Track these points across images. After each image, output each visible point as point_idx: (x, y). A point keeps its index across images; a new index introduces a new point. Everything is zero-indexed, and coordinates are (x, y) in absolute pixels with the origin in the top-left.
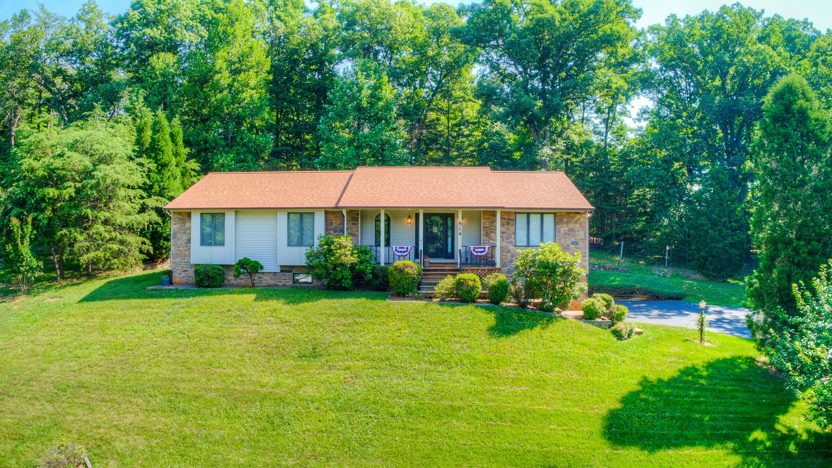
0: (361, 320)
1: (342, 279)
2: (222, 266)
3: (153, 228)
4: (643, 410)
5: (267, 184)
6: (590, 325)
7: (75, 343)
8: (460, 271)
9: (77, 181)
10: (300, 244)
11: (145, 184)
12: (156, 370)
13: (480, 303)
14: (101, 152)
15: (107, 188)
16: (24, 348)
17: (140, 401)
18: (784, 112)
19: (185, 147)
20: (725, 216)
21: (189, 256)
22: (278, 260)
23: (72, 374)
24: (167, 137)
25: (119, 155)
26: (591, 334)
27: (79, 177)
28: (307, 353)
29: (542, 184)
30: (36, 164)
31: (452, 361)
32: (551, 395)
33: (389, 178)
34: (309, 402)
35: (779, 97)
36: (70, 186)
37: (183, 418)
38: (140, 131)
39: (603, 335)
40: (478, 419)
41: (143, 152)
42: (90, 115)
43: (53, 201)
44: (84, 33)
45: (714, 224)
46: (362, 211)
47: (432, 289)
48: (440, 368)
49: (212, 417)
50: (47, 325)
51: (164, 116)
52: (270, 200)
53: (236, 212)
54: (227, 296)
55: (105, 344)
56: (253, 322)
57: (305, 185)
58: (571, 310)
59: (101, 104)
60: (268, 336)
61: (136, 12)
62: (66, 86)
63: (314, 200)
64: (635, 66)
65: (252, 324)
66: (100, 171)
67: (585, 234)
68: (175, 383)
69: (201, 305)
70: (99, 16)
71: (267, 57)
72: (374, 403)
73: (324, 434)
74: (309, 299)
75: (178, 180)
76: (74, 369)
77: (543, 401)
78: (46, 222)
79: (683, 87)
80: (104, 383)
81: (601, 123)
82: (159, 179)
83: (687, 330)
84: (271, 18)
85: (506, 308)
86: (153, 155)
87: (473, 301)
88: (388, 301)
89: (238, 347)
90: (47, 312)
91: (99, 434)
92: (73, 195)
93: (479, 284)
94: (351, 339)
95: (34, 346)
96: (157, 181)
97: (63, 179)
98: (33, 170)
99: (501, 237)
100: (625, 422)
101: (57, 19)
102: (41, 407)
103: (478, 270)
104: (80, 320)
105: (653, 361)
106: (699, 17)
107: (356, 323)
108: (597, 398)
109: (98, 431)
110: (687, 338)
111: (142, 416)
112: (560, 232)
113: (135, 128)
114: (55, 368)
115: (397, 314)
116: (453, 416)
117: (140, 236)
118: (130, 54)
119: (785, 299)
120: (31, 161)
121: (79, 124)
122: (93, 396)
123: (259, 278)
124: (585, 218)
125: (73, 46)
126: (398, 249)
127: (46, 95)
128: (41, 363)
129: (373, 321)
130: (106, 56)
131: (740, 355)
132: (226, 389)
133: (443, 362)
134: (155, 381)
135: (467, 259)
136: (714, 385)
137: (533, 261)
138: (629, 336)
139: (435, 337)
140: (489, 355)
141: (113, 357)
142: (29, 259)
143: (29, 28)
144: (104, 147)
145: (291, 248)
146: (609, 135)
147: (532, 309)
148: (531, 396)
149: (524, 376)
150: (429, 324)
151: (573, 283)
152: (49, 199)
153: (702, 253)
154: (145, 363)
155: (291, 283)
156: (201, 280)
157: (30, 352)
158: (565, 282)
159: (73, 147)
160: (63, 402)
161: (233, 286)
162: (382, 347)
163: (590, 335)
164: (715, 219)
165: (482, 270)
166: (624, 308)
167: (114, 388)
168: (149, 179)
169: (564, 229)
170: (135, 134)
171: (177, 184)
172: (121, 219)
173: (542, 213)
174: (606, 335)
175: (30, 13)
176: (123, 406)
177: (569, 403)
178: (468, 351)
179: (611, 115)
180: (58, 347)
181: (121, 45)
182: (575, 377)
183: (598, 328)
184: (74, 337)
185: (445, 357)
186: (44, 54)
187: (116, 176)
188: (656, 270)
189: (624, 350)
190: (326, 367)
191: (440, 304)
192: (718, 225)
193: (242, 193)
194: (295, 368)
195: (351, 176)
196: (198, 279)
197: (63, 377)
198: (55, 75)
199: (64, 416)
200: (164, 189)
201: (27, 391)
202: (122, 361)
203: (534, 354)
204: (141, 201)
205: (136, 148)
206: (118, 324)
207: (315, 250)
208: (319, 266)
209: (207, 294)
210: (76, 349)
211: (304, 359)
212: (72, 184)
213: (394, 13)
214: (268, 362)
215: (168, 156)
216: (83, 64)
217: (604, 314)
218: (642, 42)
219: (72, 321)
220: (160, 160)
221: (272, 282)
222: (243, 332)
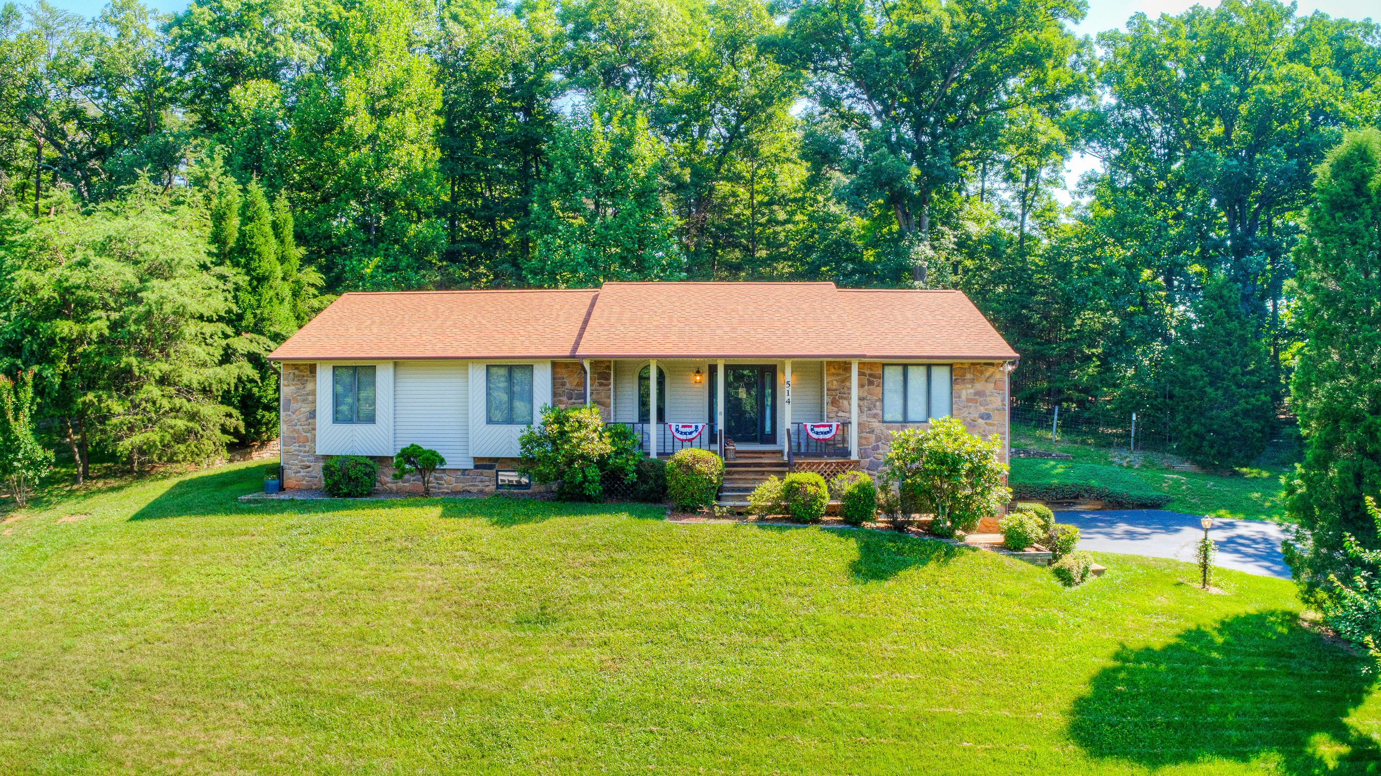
0: (622, 556)
1: (583, 482)
2: (371, 458)
3: (244, 388)
4: (1118, 713)
5: (446, 313)
6: (1017, 561)
7: (118, 600)
8: (790, 466)
9: (112, 309)
10: (510, 420)
11: (229, 312)
12: (267, 649)
13: (826, 522)
14: (154, 257)
15: (164, 320)
16: (28, 608)
17: (242, 705)
18: (1352, 193)
19: (297, 246)
20: (1235, 362)
21: (314, 440)
22: (470, 448)
23: (117, 655)
24: (268, 229)
25: (185, 262)
26: (1021, 576)
27: (116, 302)
28: (532, 616)
29: (927, 313)
30: (38, 279)
31: (786, 628)
32: (959, 687)
33: (661, 304)
34: (542, 705)
35: (1343, 166)
36: (100, 318)
37: (321, 736)
38: (219, 218)
39: (1041, 578)
40: (837, 732)
41: (225, 256)
42: (129, 191)
43: (72, 343)
44: (113, 45)
45: (1215, 378)
46: (616, 362)
47: (744, 498)
48: (766, 642)
49: (372, 734)
50: (66, 566)
51: (261, 192)
52: (455, 344)
53: (396, 364)
54: (381, 511)
55: (172, 600)
56: (431, 560)
57: (514, 316)
58: (981, 532)
59: (149, 171)
60: (461, 585)
61: (205, 9)
62: (82, 137)
63: (532, 343)
64: (1072, 100)
65: (431, 564)
66: (153, 292)
67: (1003, 400)
68: (302, 672)
69: (338, 530)
70: (141, 14)
71: (437, 86)
72: (657, 706)
73: (574, 764)
74: (528, 518)
75: (286, 303)
76: (120, 648)
77: (948, 699)
78: (57, 381)
79: (1156, 137)
80: (174, 672)
81: (1014, 199)
82: (255, 303)
83: (1178, 565)
84: (442, 19)
85: (871, 533)
86: (243, 261)
87: (816, 521)
88: (667, 521)
89: (410, 606)
90: (65, 541)
91: (174, 767)
92: (106, 332)
93: (824, 491)
94: (607, 591)
95: (46, 605)
96: (251, 306)
97: (85, 305)
98: (33, 289)
99: (859, 406)
100: (1089, 734)
101: (66, 21)
102: (66, 718)
103: (820, 464)
104: (125, 557)
105: (1128, 624)
106: (1186, 18)
107: (614, 561)
108: (1038, 692)
109: (172, 762)
110: (1181, 580)
111: (247, 733)
112: (960, 397)
113: (208, 213)
114: (86, 644)
115: (684, 545)
116: (794, 727)
117: (222, 403)
118: (195, 80)
119: (1352, 515)
120: (31, 273)
121: (111, 207)
122: (157, 697)
123: (436, 478)
124: (1003, 372)
125: (96, 67)
126: (681, 429)
127: (49, 152)
128: (60, 635)
129: (643, 557)
130: (153, 85)
131: (1273, 608)
132: (394, 682)
133: (771, 631)
134: (266, 669)
135: (799, 444)
136: (1235, 664)
137: (919, 450)
138: (1083, 577)
139: (753, 585)
140: (848, 616)
141: (187, 625)
142: (29, 447)
143: (19, 37)
144: (158, 248)
145: (492, 427)
146: (1028, 221)
147: (917, 533)
148: (926, 691)
149: (911, 655)
150: (742, 562)
151: (989, 488)
152: (62, 339)
153: (1195, 427)
154: (245, 634)
155: (492, 487)
156: (336, 484)
157: (40, 616)
158: (973, 486)
159: (103, 249)
160: (103, 708)
161: (390, 493)
162: (662, 605)
163: (1019, 579)
164: (1218, 368)
165: (826, 464)
166: (1072, 528)
167: (194, 682)
168: (237, 303)
169: (966, 392)
170: (210, 223)
171: (283, 311)
172: (191, 376)
173: (929, 365)
174: (1045, 576)
175: (21, 10)
176: (213, 715)
177: (991, 701)
178: (813, 609)
179: (1031, 185)
180: (88, 606)
181: (180, 65)
182: (999, 655)
183: (1030, 566)
184: (117, 588)
185: (773, 622)
186: (46, 82)
187: (180, 300)
188: (1115, 455)
189: (1078, 605)
190: (566, 642)
191: (759, 527)
192: (1224, 379)
193: (404, 330)
194: (511, 644)
195: (595, 299)
196: (330, 482)
197: (102, 661)
198: (65, 119)
199: (108, 735)
200: (263, 320)
201: (39, 688)
202: (205, 632)
203: (927, 614)
204: (224, 342)
205: (213, 249)
206: (193, 564)
207: (536, 430)
208: (545, 459)
209: (346, 507)
210: (120, 609)
211: (526, 625)
212: (103, 314)
213: (656, 10)
214: (464, 632)
215: (269, 263)
216: (114, 98)
217: (1040, 541)
218: (1086, 58)
219: (110, 558)
220: (254, 270)
221: (460, 486)
222: (416, 578)
